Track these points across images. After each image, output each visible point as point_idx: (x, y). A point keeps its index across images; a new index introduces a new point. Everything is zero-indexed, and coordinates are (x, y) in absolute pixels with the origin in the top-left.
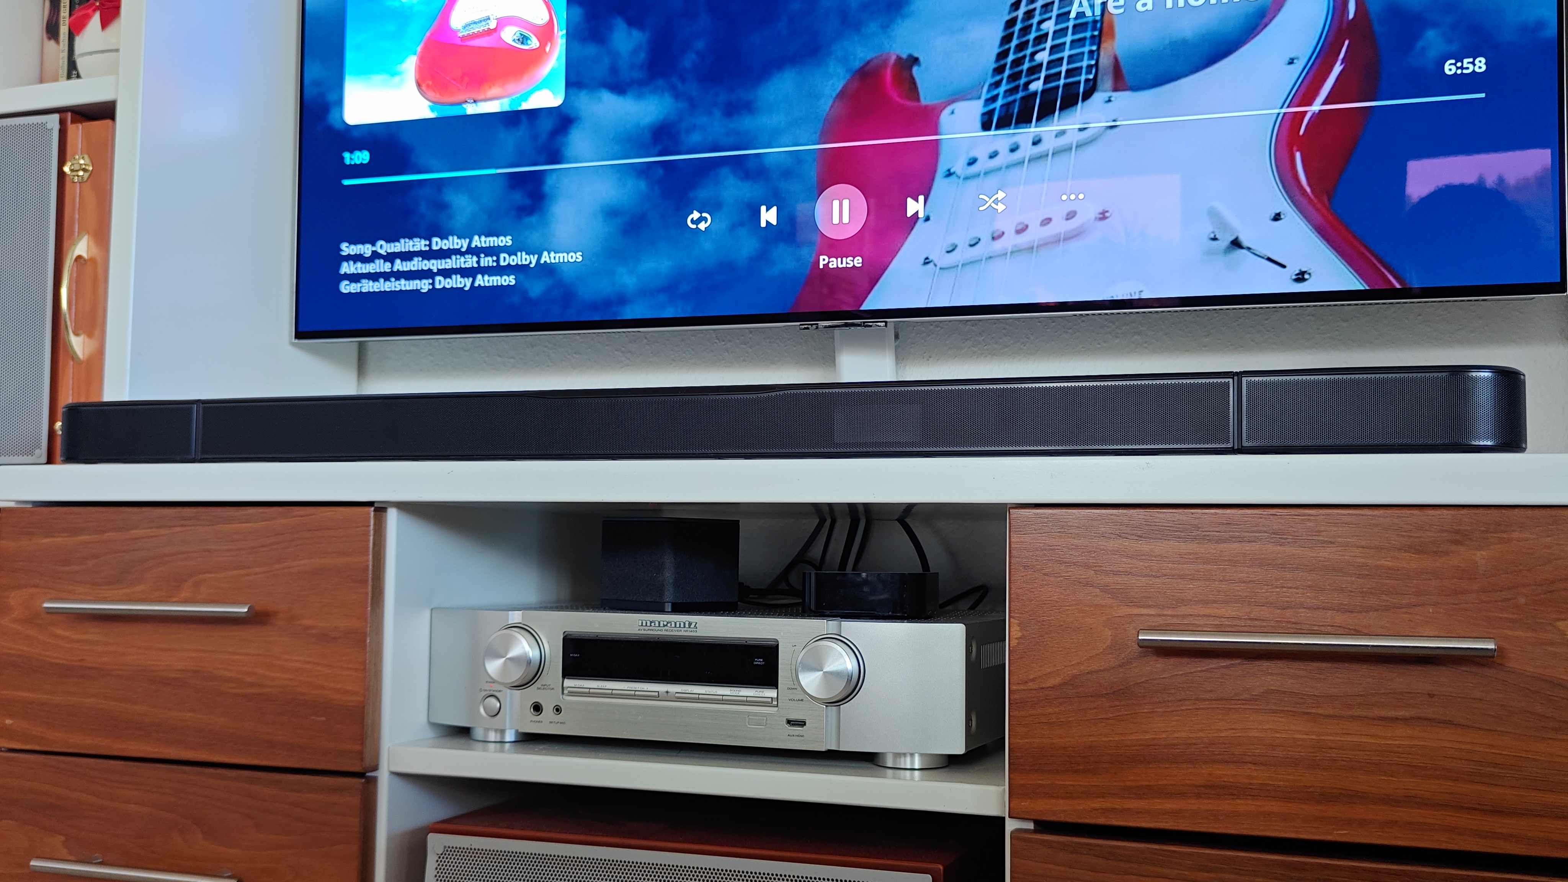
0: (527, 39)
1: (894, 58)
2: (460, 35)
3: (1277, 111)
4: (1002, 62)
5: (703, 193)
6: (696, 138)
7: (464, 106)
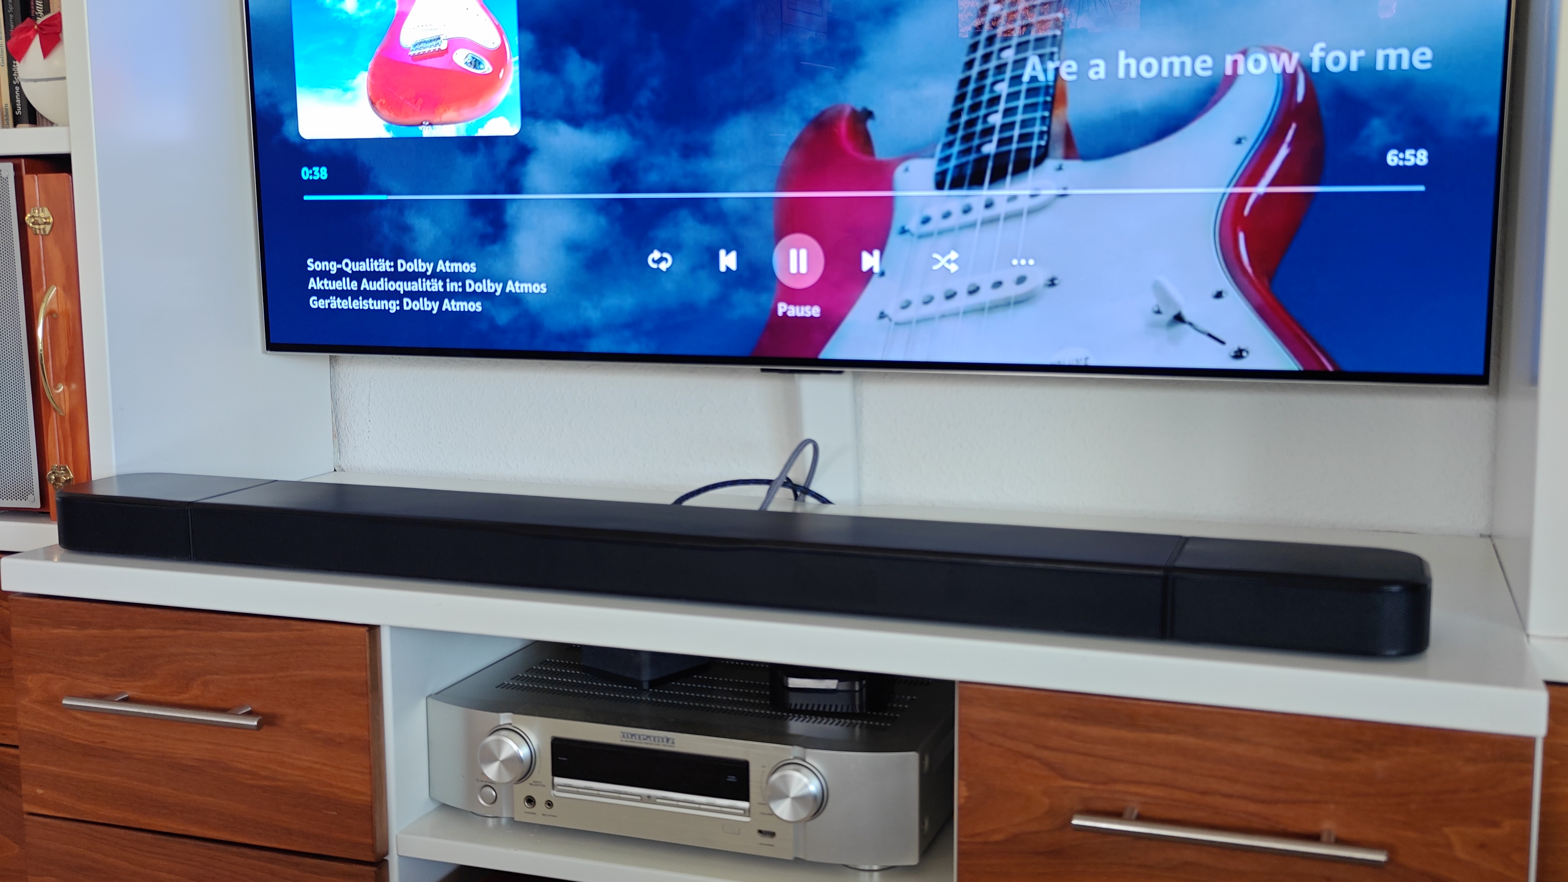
0: (480, 63)
1: (847, 111)
2: (411, 53)
3: (1222, 190)
4: (955, 122)
5: (663, 233)
6: (653, 177)
7: (420, 128)
